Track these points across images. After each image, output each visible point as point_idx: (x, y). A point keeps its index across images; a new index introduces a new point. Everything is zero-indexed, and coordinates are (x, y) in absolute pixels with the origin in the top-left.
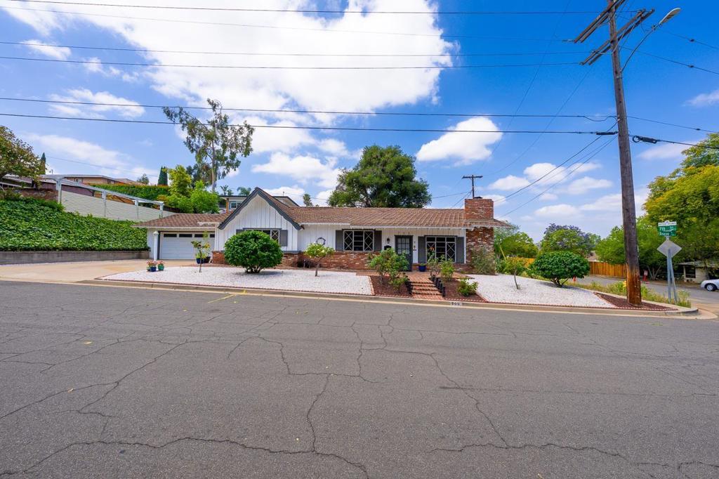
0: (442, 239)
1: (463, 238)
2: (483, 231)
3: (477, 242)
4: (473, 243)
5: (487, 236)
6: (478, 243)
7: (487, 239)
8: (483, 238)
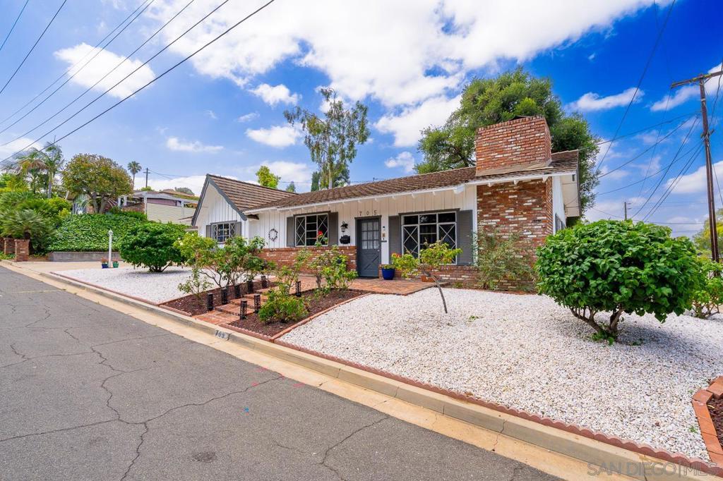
0: (431, 218)
1: (470, 213)
2: (519, 192)
3: (503, 219)
4: (493, 222)
5: (529, 202)
6: (506, 222)
7: (528, 209)
8: (519, 207)
